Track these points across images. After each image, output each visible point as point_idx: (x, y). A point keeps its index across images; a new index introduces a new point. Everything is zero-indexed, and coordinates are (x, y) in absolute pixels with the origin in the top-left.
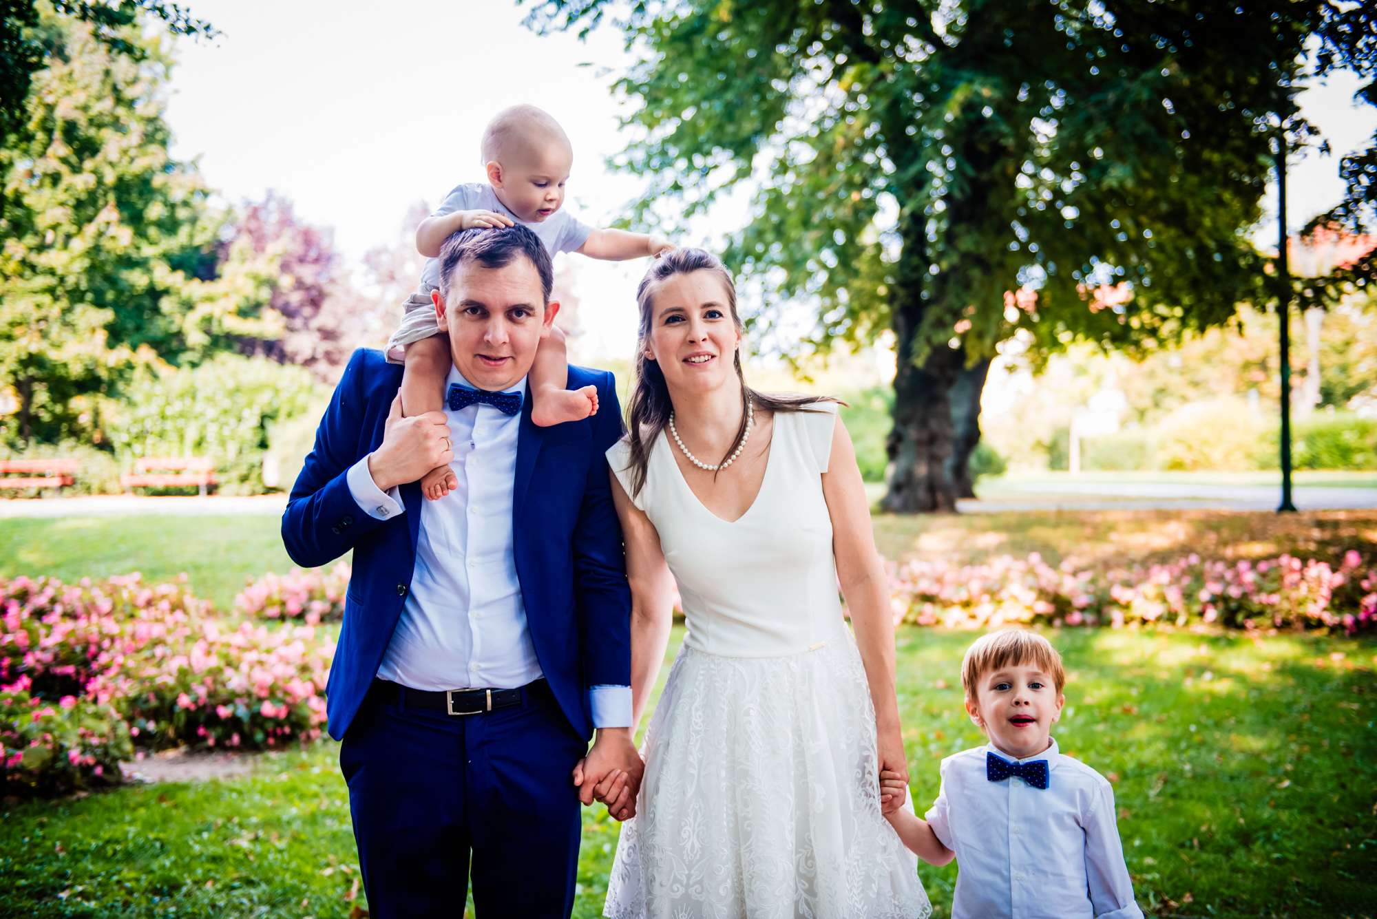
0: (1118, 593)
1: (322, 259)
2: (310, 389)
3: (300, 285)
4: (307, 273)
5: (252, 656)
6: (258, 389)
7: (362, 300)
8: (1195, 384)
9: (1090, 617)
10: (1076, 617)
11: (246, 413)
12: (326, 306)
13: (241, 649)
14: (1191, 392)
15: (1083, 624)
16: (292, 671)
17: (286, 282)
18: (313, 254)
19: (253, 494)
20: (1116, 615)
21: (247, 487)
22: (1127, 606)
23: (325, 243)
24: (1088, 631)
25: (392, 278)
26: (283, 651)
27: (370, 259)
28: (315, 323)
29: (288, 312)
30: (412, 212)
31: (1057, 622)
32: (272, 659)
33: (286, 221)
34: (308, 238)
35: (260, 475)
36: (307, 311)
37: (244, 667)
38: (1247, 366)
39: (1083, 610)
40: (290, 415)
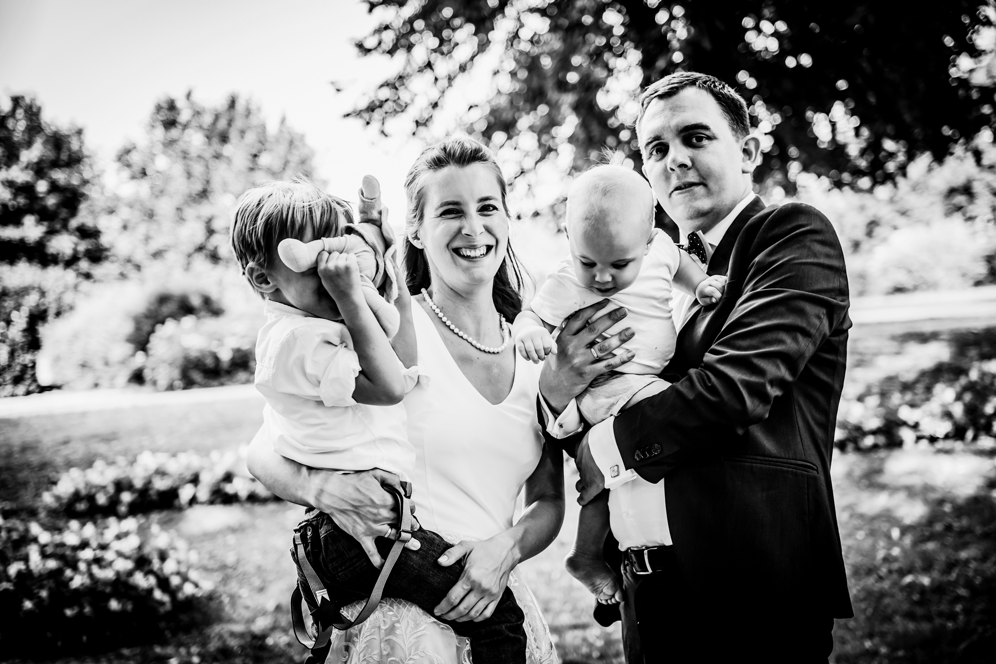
0: (906, 414)
1: (74, 161)
2: (76, 287)
3: (54, 187)
4: (60, 176)
5: (87, 554)
6: (24, 291)
7: (117, 198)
8: (904, 213)
9: (881, 440)
10: (869, 441)
11: (15, 315)
12: (83, 207)
13: (75, 549)
14: (900, 221)
15: (875, 447)
16: (129, 565)
17: (42, 186)
18: (64, 156)
19: (28, 393)
20: (906, 435)
21: (21, 389)
22: (915, 427)
23: (75, 145)
24: (882, 454)
25: (144, 173)
26: (117, 545)
27: (124, 156)
28: (74, 223)
29: (44, 215)
30: (159, 108)
31: (850, 446)
32: (109, 555)
33: (35, 127)
34: (57, 141)
35: (33, 375)
36: (64, 213)
37: (82, 566)
38: (952, 192)
39: (874, 433)
40: (58, 314)
